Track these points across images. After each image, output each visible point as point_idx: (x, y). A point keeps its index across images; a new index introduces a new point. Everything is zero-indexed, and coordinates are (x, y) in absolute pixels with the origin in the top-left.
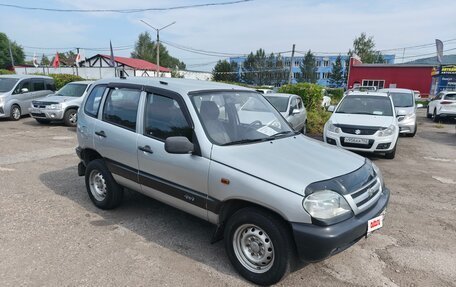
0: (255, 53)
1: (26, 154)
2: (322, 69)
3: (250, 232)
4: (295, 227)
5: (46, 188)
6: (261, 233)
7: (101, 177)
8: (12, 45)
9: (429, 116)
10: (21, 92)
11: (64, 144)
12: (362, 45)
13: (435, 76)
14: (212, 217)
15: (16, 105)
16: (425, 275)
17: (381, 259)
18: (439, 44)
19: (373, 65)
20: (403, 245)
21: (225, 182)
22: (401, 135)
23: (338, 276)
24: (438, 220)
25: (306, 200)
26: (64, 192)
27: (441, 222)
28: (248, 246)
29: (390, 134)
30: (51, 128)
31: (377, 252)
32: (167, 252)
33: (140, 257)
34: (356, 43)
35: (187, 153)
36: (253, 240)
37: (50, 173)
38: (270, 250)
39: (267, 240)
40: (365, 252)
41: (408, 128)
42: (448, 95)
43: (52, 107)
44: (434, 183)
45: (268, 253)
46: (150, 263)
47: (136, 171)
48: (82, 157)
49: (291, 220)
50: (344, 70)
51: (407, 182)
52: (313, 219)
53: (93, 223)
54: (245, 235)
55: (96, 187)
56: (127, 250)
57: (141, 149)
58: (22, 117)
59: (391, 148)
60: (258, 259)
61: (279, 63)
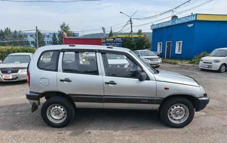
2: (46, 39)
3: (175, 108)
12: (64, 28)
13: (103, 42)
18: (103, 29)
28: (174, 114)
34: (61, 27)
36: (176, 111)
47: (103, 96)
50: (58, 40)
54: (173, 110)
57: (107, 83)
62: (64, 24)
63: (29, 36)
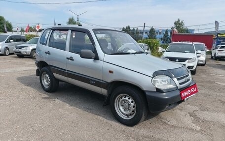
0: (125, 28)
1: (11, 69)
2: (158, 36)
3: (123, 98)
4: (147, 93)
5: (20, 83)
6: (129, 99)
7: (48, 75)
8: (7, 22)
9: (212, 58)
10: (10, 42)
11: (30, 65)
12: (178, 24)
13: (215, 39)
14: (104, 91)
15: (7, 48)
16: (214, 123)
17: (191, 116)
18: (217, 23)
19: (184, 34)
20: (202, 110)
21: (111, 72)
22: (198, 65)
23: (169, 123)
24: (219, 100)
25: (153, 79)
26: (29, 85)
27: (221, 101)
28: (122, 106)
29: (194, 61)
30: (24, 59)
31: (189, 113)
32: (81, 111)
33: (67, 113)
34: (175, 23)
35: (91, 58)
36: (125, 102)
37: (22, 77)
38: (134, 107)
39: (132, 102)
40: (182, 113)
41: (202, 61)
42: (222, 47)
43: (25, 48)
44: (216, 85)
45: (133, 109)
46: (72, 115)
47: (66, 70)
48: (38, 66)
49: (145, 89)
50: (169, 36)
51: (203, 84)
52: (157, 89)
53: (43, 98)
54: (121, 100)
55: (45, 81)
56: (60, 110)
57: (68, 59)
58: (10, 54)
59: (194, 69)
60: (128, 112)
61: (137, 33)
62: (179, 20)
63: (144, 33)
